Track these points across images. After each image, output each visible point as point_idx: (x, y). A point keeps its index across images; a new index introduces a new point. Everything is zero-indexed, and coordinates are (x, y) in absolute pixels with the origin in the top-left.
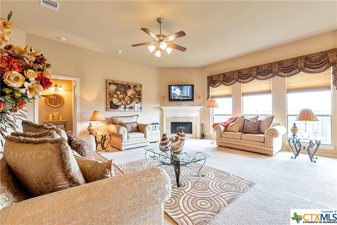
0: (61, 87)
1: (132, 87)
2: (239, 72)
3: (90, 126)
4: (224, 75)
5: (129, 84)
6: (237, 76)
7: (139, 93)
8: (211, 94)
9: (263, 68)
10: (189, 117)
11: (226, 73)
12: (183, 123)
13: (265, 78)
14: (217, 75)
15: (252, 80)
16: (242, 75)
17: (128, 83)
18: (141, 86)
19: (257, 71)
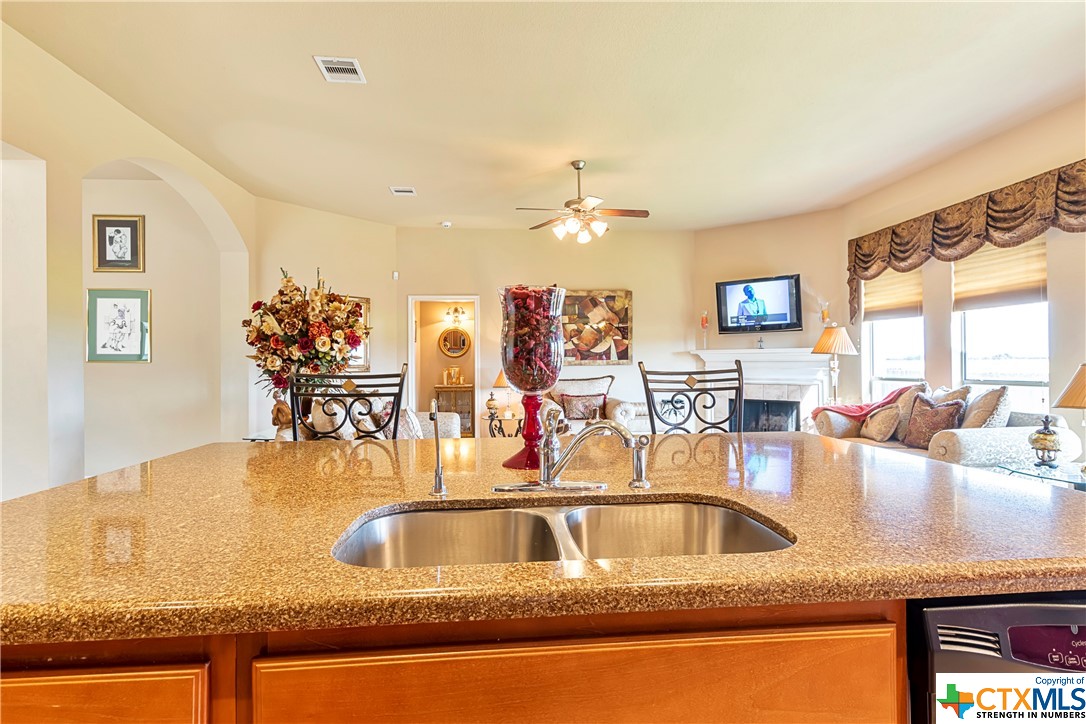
0: (463, 312)
1: (603, 300)
2: (936, 220)
3: (492, 399)
4: (894, 232)
5: (592, 294)
6: (930, 236)
7: (624, 316)
8: (867, 302)
9: (1011, 199)
10: (788, 385)
11: (899, 225)
12: (769, 403)
13: (1015, 240)
14: (875, 233)
15: (977, 248)
16: (946, 230)
17: (591, 291)
18: (628, 294)
19: (990, 212)
